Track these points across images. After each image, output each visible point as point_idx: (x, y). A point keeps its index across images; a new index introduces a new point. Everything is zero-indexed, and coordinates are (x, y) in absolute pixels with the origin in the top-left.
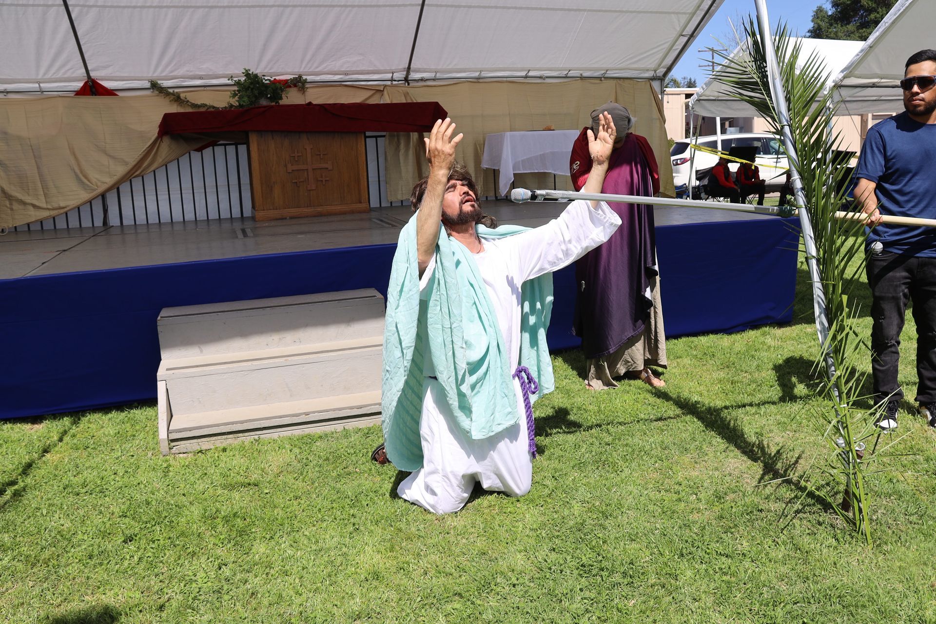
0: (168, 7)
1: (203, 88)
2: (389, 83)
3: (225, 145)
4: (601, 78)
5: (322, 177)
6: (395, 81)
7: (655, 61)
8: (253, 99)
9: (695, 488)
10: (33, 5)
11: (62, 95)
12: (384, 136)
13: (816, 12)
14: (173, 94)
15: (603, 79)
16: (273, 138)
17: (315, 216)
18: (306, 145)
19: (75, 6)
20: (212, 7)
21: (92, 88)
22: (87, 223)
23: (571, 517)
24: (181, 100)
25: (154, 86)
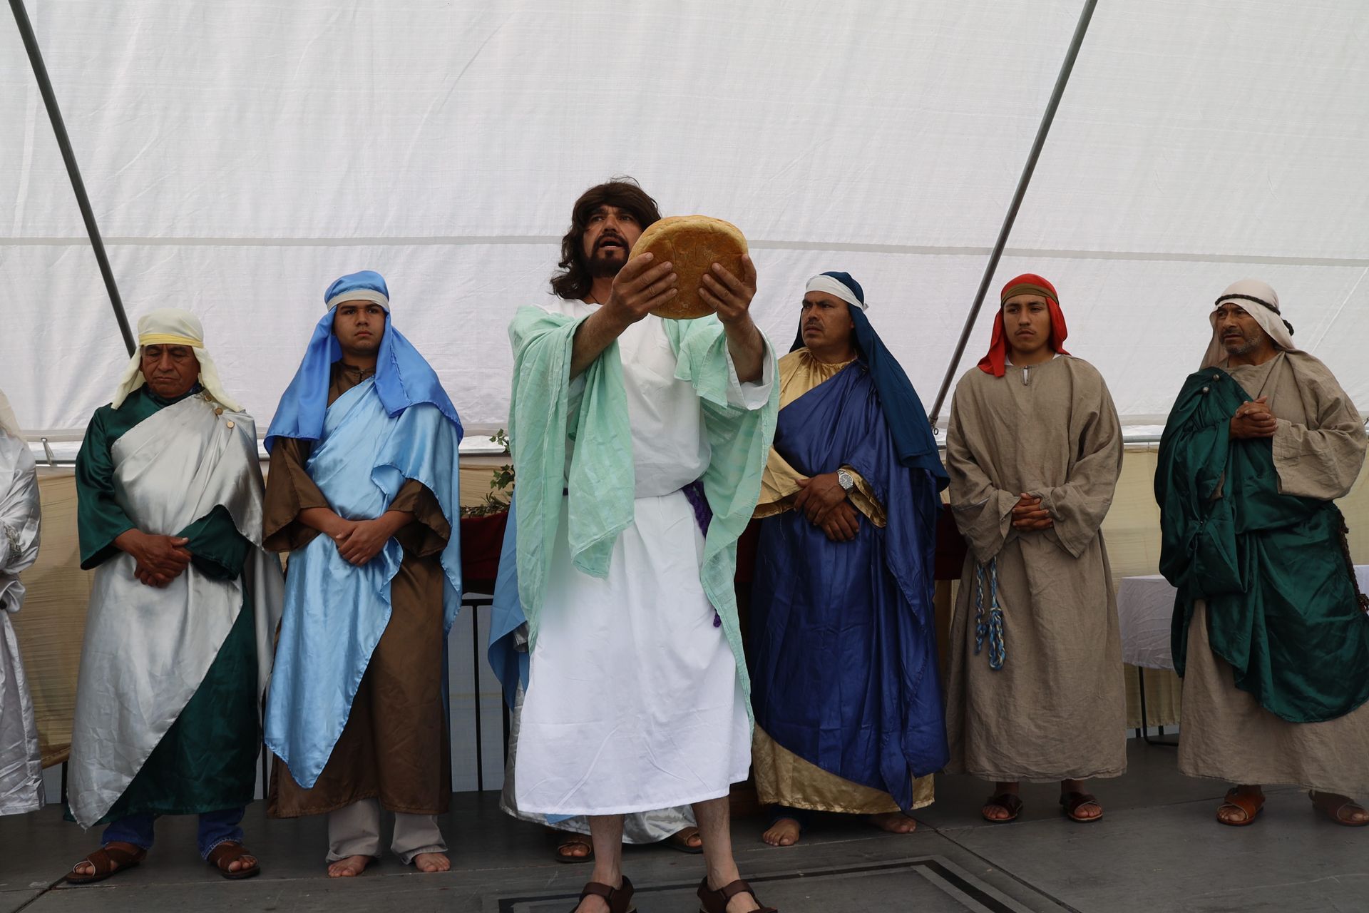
10: (22, 241)
19: (119, 241)
20: (459, 241)
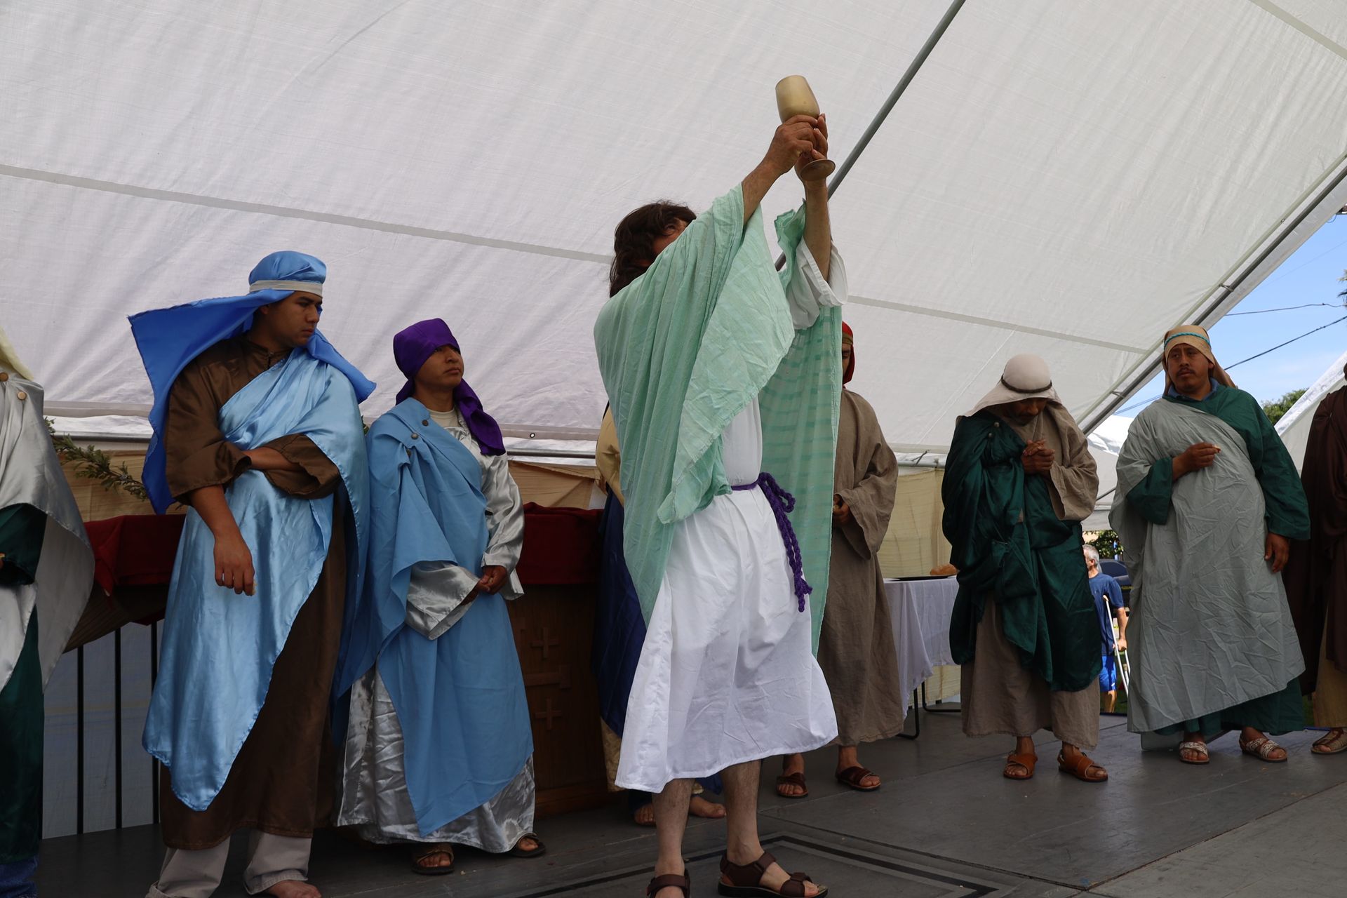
0: (161, 195)
14: (89, 457)
24: (110, 473)
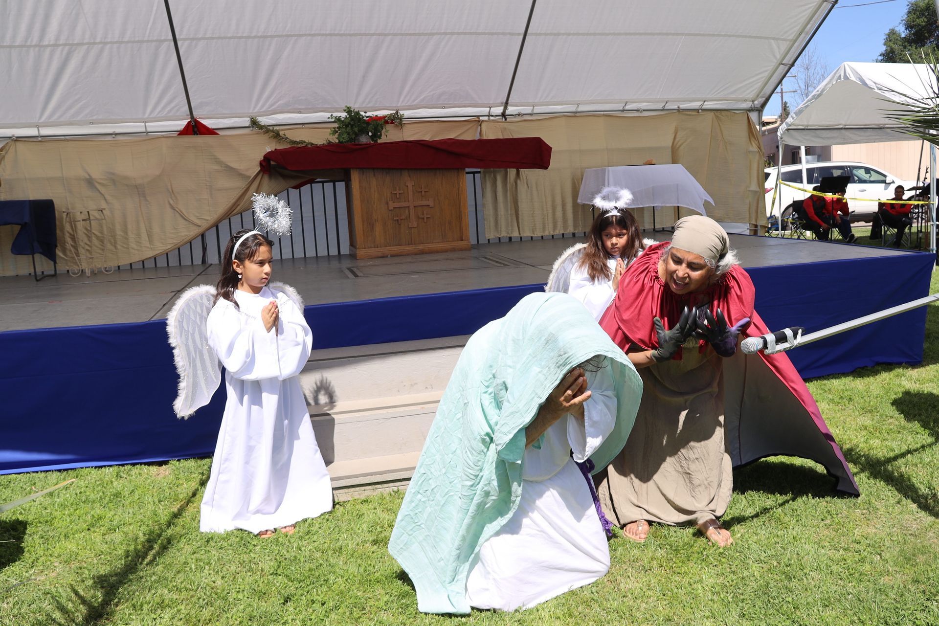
0: (272, 37)
1: (301, 126)
2: (486, 118)
3: (323, 182)
4: (698, 110)
5: (423, 215)
6: (492, 116)
7: (753, 90)
8: (353, 136)
9: (877, 548)
11: (166, 136)
12: (479, 172)
13: (889, 35)
14: (273, 131)
15: (700, 111)
16: (374, 175)
17: (416, 254)
18: (409, 182)
21: (195, 128)
22: (186, 261)
23: (752, 578)
24: (280, 136)
25: (254, 123)
